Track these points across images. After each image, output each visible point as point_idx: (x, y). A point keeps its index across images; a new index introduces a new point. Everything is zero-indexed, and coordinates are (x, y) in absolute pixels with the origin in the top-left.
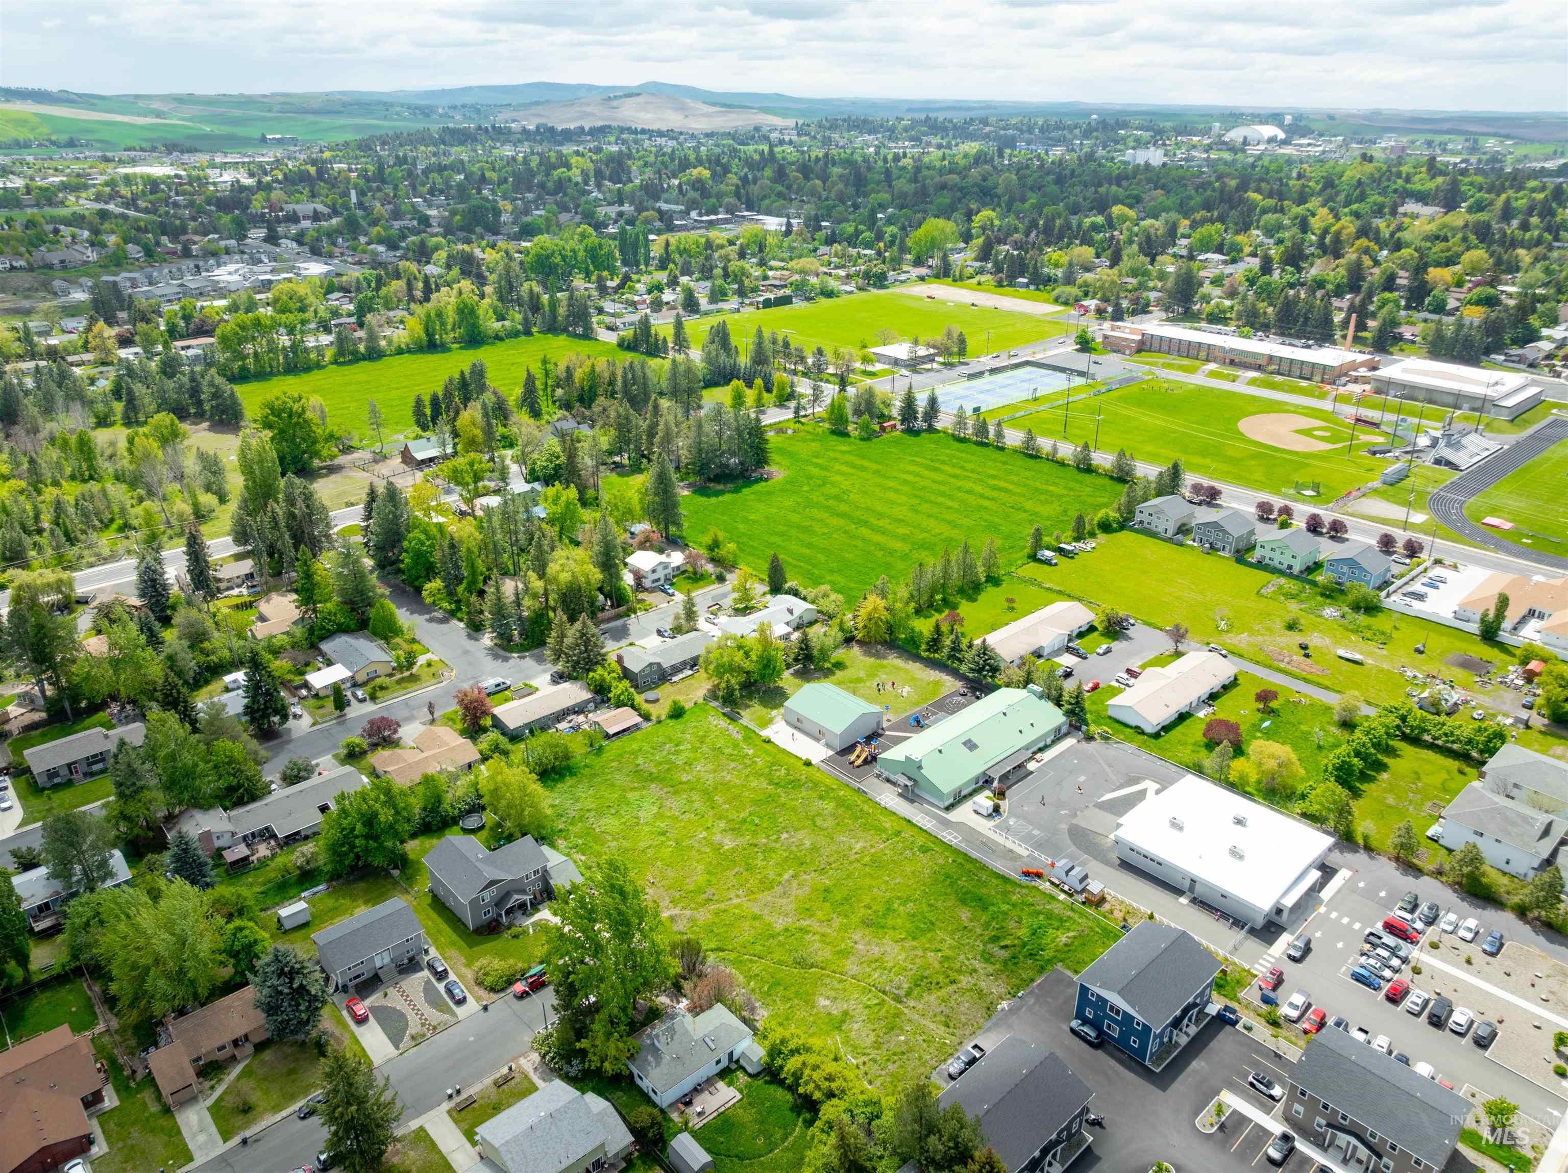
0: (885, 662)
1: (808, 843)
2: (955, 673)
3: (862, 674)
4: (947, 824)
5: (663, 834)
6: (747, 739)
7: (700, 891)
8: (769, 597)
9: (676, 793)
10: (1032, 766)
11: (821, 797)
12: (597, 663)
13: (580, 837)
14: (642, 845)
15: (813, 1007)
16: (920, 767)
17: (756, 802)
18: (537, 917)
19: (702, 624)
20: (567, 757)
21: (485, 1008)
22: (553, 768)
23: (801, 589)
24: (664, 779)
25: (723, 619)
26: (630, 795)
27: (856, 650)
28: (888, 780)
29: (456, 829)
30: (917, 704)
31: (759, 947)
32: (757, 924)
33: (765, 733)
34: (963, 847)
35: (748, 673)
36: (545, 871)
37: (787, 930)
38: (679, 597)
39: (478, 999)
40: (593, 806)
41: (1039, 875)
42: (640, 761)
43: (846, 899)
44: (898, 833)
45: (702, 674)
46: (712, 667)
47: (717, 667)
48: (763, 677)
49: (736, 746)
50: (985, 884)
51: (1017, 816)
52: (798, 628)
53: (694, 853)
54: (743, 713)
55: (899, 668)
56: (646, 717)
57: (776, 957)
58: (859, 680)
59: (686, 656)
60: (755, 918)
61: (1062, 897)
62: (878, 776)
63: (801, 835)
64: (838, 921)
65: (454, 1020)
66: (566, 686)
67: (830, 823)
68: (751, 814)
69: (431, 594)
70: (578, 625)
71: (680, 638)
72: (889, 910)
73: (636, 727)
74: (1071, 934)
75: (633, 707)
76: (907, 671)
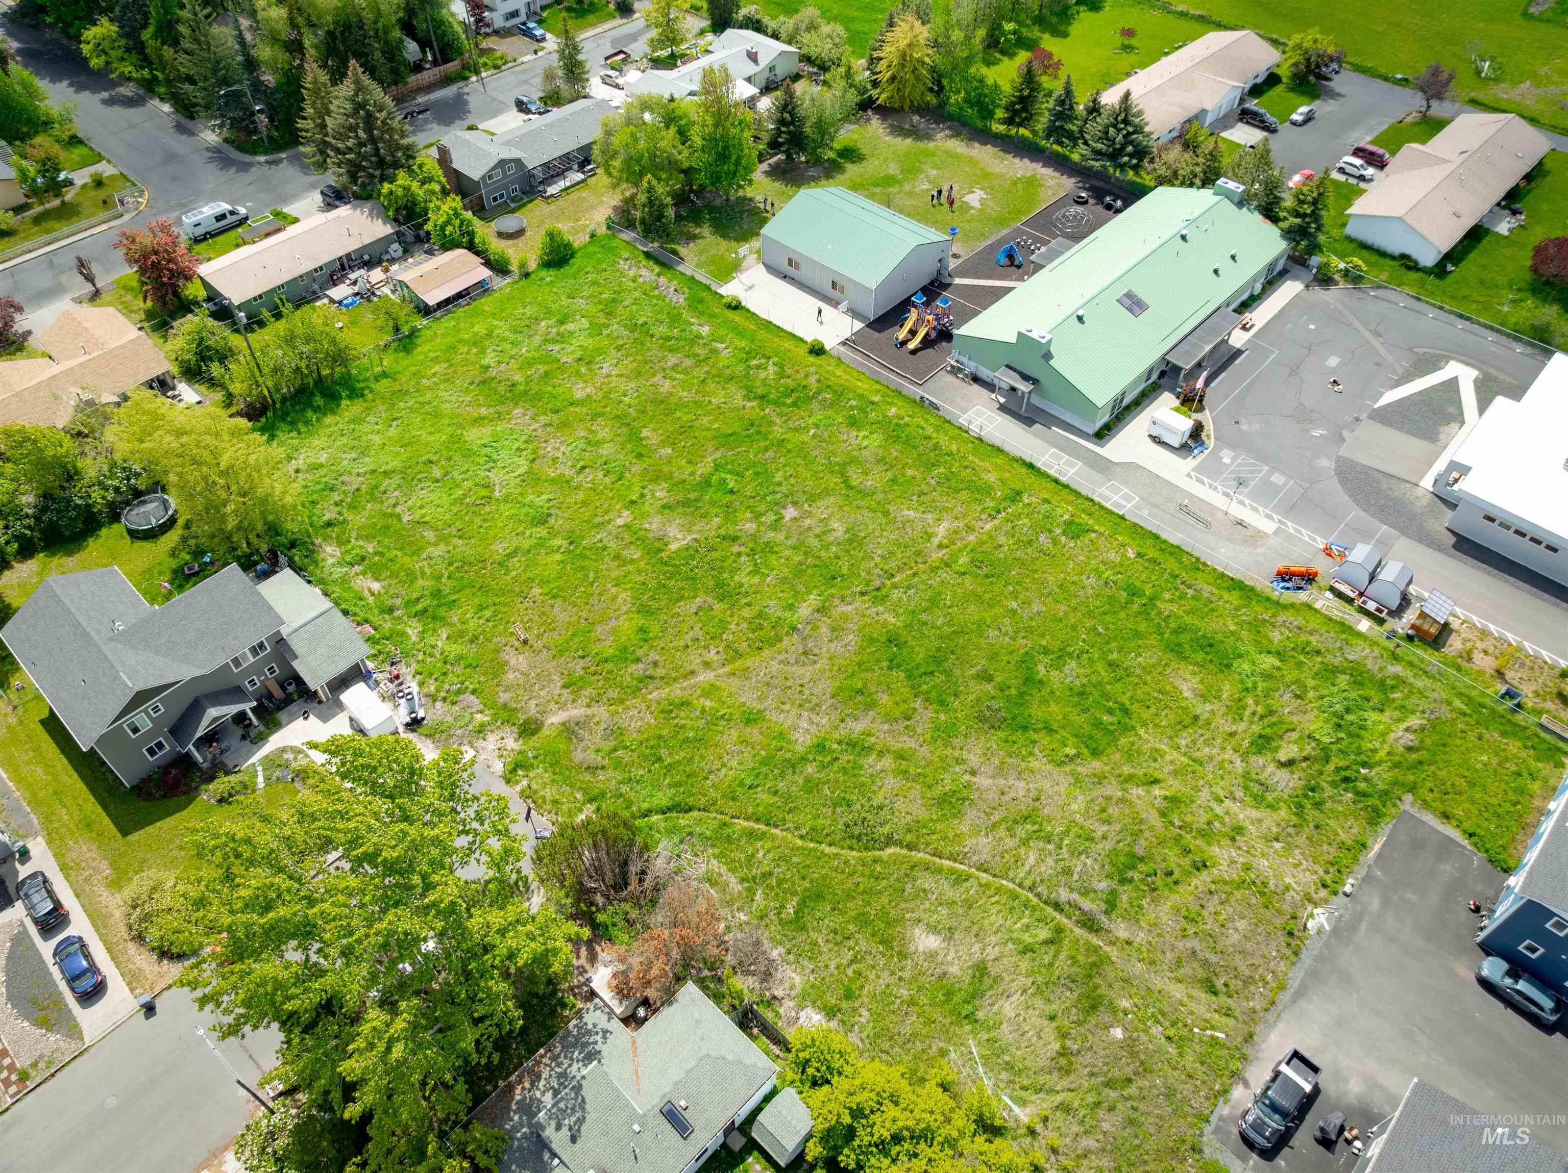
0: (931, 145)
1: (839, 528)
2: (1061, 164)
3: (893, 169)
4: (1105, 467)
5: (542, 520)
6: (695, 303)
7: (625, 656)
8: (710, 37)
9: (564, 424)
10: (1238, 339)
11: (853, 423)
12: (396, 165)
13: (368, 538)
14: (500, 549)
15: (903, 956)
16: (1048, 356)
17: (725, 440)
18: (276, 741)
19: (596, 88)
20: (340, 357)
21: (149, 1009)
22: (320, 380)
23: (766, 20)
24: (539, 397)
25: (632, 76)
26: (473, 435)
27: (876, 126)
28: (976, 379)
29: (118, 529)
30: (1001, 222)
31: (763, 797)
32: (754, 734)
33: (731, 289)
34: (1146, 518)
35: (685, 172)
36: (280, 642)
37: (820, 747)
38: (552, 43)
39: (133, 980)
40: (396, 463)
41: (1309, 578)
42: (489, 359)
43: (938, 660)
44: (1017, 495)
45: (601, 179)
46: (617, 163)
47: (627, 162)
48: (716, 179)
49: (675, 319)
50: (1208, 608)
51: (1233, 446)
52: (767, 89)
53: (607, 563)
54: (682, 250)
55: (956, 156)
56: (499, 267)
57: (806, 819)
58: (889, 181)
59: (570, 145)
60: (750, 719)
61: (1364, 625)
62: (955, 371)
63: (822, 508)
64: (925, 717)
65: (73, 1047)
66: (344, 211)
67: (876, 479)
68: (717, 467)
69: (99, 49)
70: (346, 89)
71: (556, 113)
72: (1030, 681)
73: (481, 289)
74: (1415, 721)
75: (471, 247)
76: (971, 160)
